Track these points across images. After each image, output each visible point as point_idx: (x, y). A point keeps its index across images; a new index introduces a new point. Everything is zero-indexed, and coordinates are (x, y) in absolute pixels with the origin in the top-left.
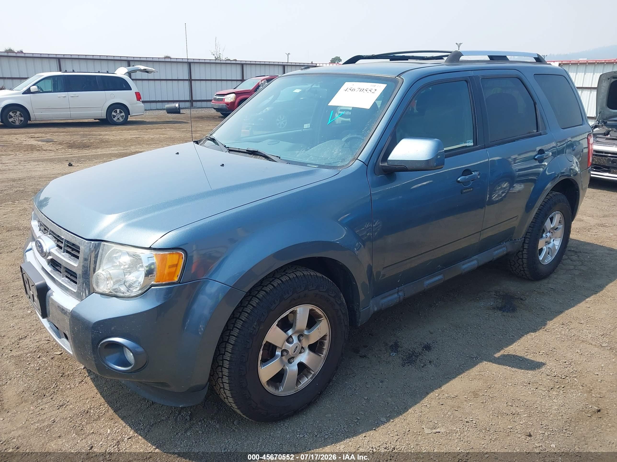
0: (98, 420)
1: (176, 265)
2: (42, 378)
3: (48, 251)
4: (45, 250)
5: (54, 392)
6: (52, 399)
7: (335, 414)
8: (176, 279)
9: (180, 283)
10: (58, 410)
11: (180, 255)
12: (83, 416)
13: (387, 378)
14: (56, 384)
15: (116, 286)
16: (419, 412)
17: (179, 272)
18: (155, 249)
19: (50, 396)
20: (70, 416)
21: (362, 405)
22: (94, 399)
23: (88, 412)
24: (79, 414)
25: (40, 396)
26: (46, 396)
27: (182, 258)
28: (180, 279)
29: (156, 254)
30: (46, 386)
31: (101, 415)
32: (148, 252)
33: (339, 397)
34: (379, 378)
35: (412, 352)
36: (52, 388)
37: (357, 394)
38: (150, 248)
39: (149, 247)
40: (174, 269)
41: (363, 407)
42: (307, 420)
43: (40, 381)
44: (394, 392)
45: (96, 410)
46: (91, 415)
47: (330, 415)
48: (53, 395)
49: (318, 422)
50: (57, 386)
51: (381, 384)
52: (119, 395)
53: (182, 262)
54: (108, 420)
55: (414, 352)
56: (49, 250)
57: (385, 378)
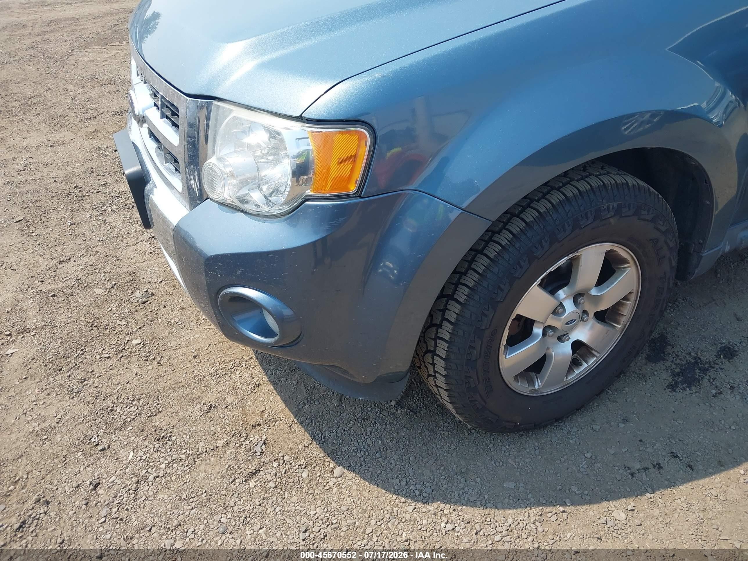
0: (123, 429)
1: (354, 159)
2: (67, 337)
3: (141, 113)
4: (137, 113)
5: (76, 365)
6: (69, 377)
7: (521, 485)
8: (353, 188)
9: (360, 197)
10: (71, 400)
11: (361, 136)
12: (103, 416)
13: (636, 414)
14: (82, 350)
15: (244, 191)
16: (699, 511)
17: (358, 175)
18: (310, 121)
19: (68, 371)
20: (85, 414)
21: (579, 472)
22: (128, 385)
23: (112, 411)
24: (99, 413)
25: (54, 369)
26: (62, 371)
27: (366, 145)
28: (360, 187)
29: (313, 132)
30: (67, 352)
31: (129, 420)
32: (297, 126)
33: (537, 444)
34: (620, 412)
35: (695, 358)
36: (75, 356)
37: (571, 442)
38: (300, 119)
39: (298, 114)
40: (349, 166)
41: (580, 476)
42: (466, 489)
43: (62, 342)
44: (648, 450)
45: (125, 409)
46: (115, 417)
47: (512, 485)
48: (72, 370)
49: (486, 497)
50: (82, 354)
51: (622, 425)
52: (166, 384)
53: (364, 152)
54: (136, 430)
55: (697, 361)
56: (143, 111)
57: (633, 413)
